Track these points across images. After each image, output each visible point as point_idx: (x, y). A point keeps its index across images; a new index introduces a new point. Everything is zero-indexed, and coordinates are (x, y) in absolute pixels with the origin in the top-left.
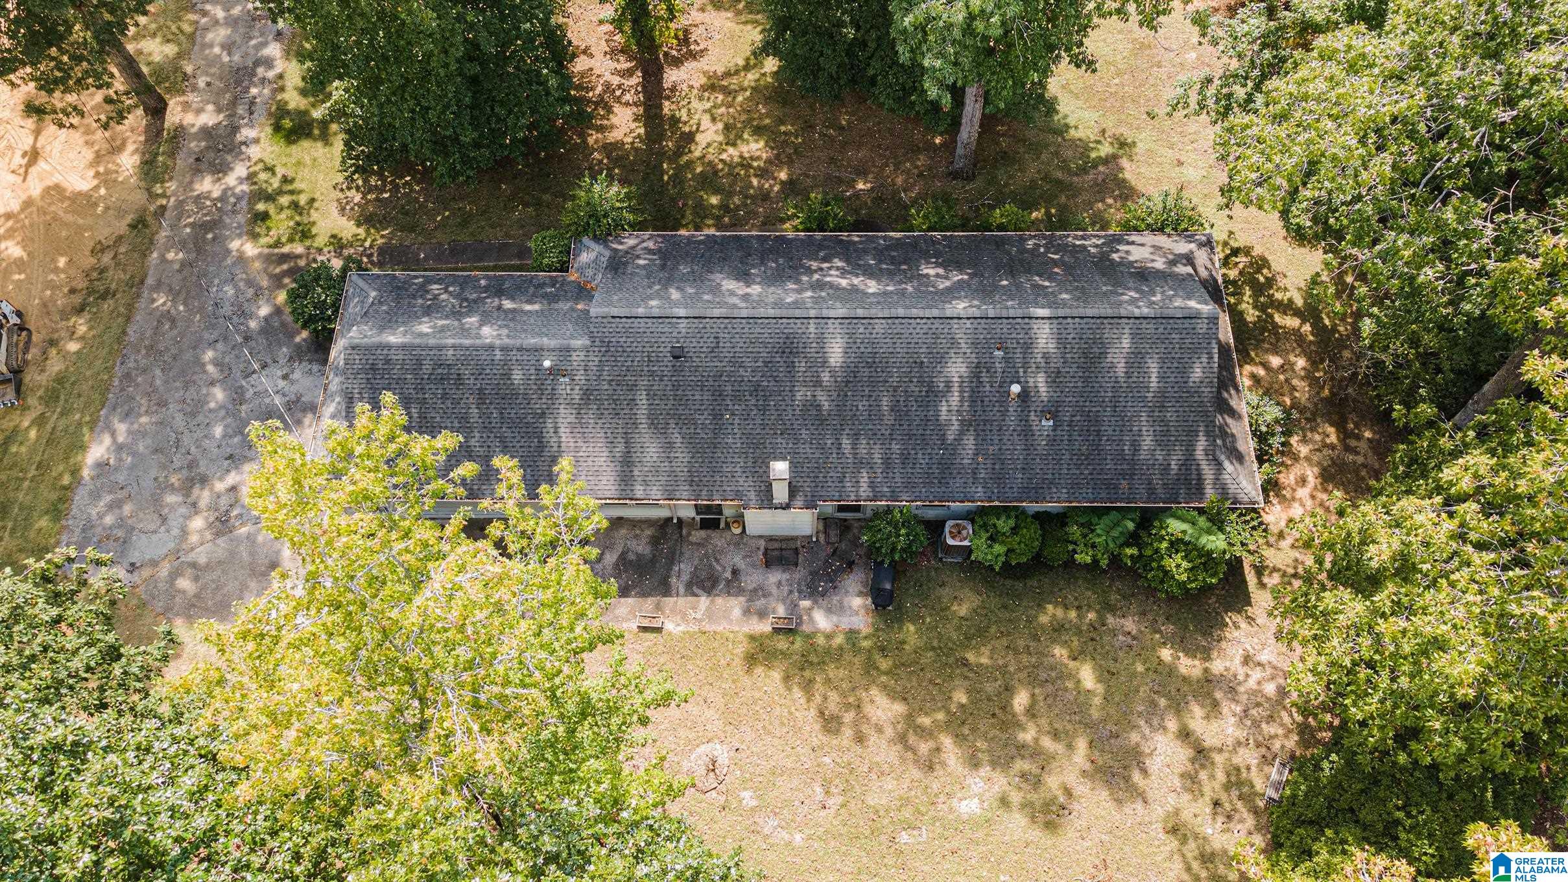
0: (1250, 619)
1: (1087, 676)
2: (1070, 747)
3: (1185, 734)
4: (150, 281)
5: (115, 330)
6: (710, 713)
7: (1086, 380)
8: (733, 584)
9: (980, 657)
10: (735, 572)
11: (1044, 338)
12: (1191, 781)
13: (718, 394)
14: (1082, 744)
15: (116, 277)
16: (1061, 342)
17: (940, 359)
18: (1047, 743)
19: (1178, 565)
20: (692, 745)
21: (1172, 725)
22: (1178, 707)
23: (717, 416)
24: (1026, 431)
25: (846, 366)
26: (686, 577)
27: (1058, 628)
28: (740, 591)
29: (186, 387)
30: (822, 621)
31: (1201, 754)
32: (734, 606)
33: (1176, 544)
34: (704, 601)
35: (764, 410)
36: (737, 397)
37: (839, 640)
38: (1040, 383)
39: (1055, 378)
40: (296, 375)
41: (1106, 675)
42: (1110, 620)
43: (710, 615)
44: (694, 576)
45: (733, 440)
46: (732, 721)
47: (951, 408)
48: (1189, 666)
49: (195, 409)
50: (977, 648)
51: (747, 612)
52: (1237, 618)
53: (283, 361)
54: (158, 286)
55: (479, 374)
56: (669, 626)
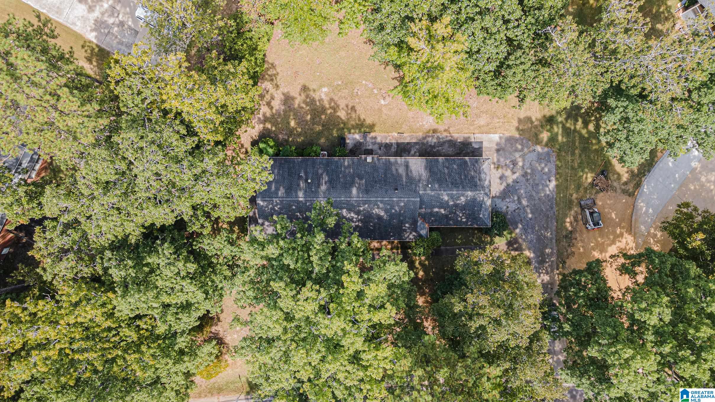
0: (252, 138)
1: (293, 124)
2: (299, 105)
3: (272, 108)
4: (554, 241)
5: (559, 223)
6: (385, 112)
7: (291, 184)
8: (380, 145)
9: (318, 128)
10: (380, 149)
11: (301, 194)
12: (273, 98)
13: (385, 181)
14: (296, 106)
15: (564, 243)
16: (296, 193)
17: (328, 189)
18: (304, 106)
19: (272, 144)
20: (389, 104)
21: (274, 111)
22: (273, 115)
23: (386, 176)
24: (306, 173)
25: (353, 187)
26: (393, 147)
27: (299, 135)
28: (379, 144)
29: (535, 204)
30: (357, 137)
31: (269, 104)
32: (379, 140)
33: (271, 147)
34: (388, 141)
35: (374, 177)
36: (380, 180)
37: (352, 131)
38: (302, 184)
39: (299, 185)
40: (505, 207)
41: (289, 123)
42: (286, 138)
43: (386, 138)
44: (390, 148)
45: (381, 171)
46: (380, 110)
47: (325, 178)
48: (268, 126)
49: (530, 198)
50: (319, 130)
51: (375, 138)
52: (255, 138)
53: (509, 213)
54: (551, 239)
55: (447, 185)
56: (396, 134)
